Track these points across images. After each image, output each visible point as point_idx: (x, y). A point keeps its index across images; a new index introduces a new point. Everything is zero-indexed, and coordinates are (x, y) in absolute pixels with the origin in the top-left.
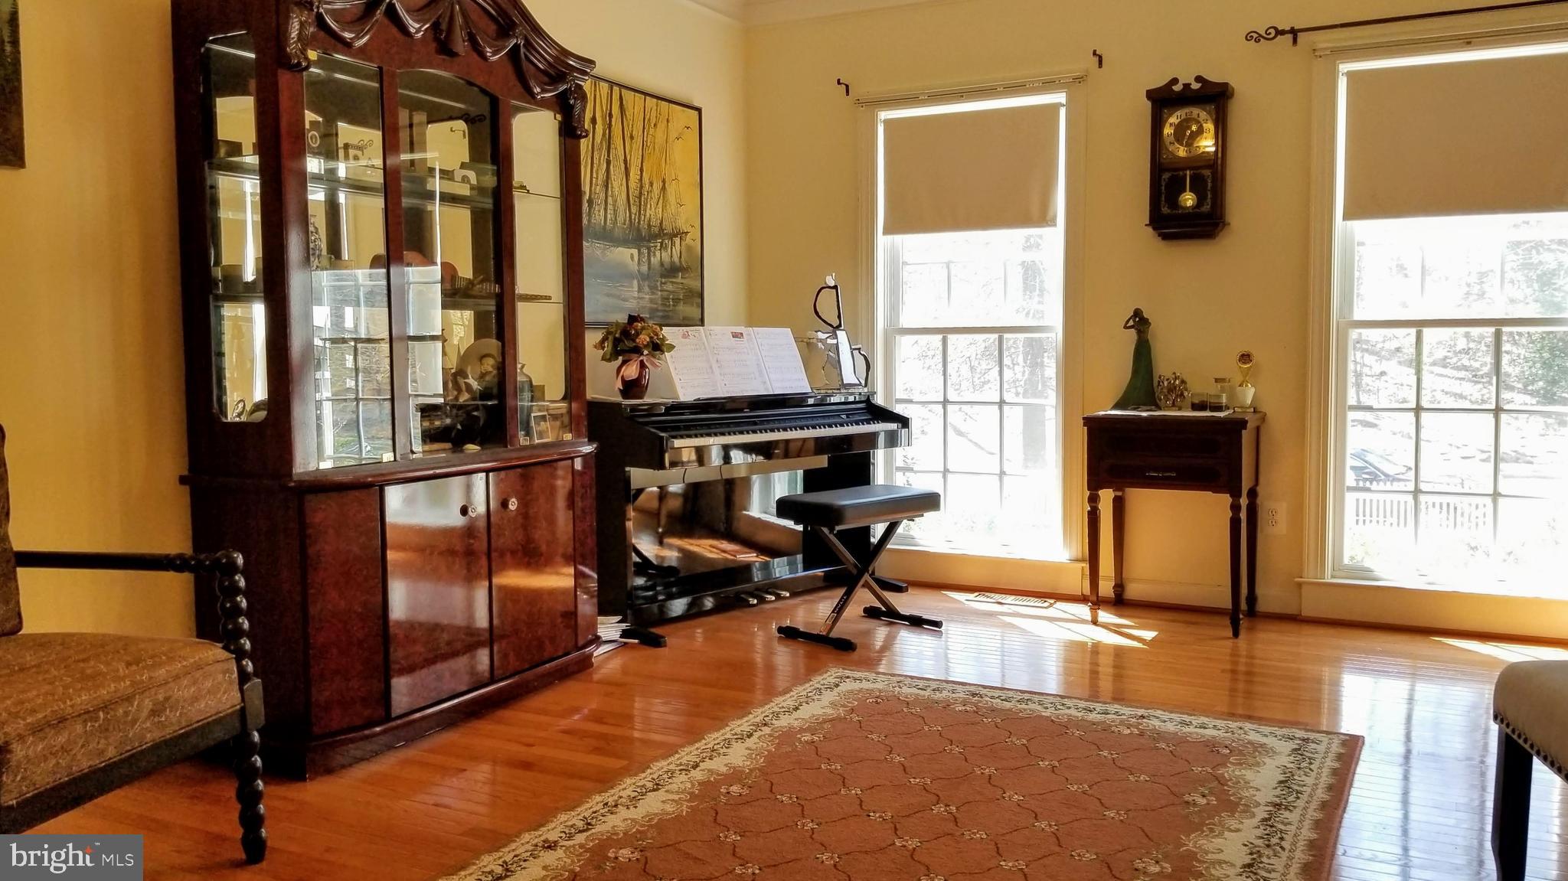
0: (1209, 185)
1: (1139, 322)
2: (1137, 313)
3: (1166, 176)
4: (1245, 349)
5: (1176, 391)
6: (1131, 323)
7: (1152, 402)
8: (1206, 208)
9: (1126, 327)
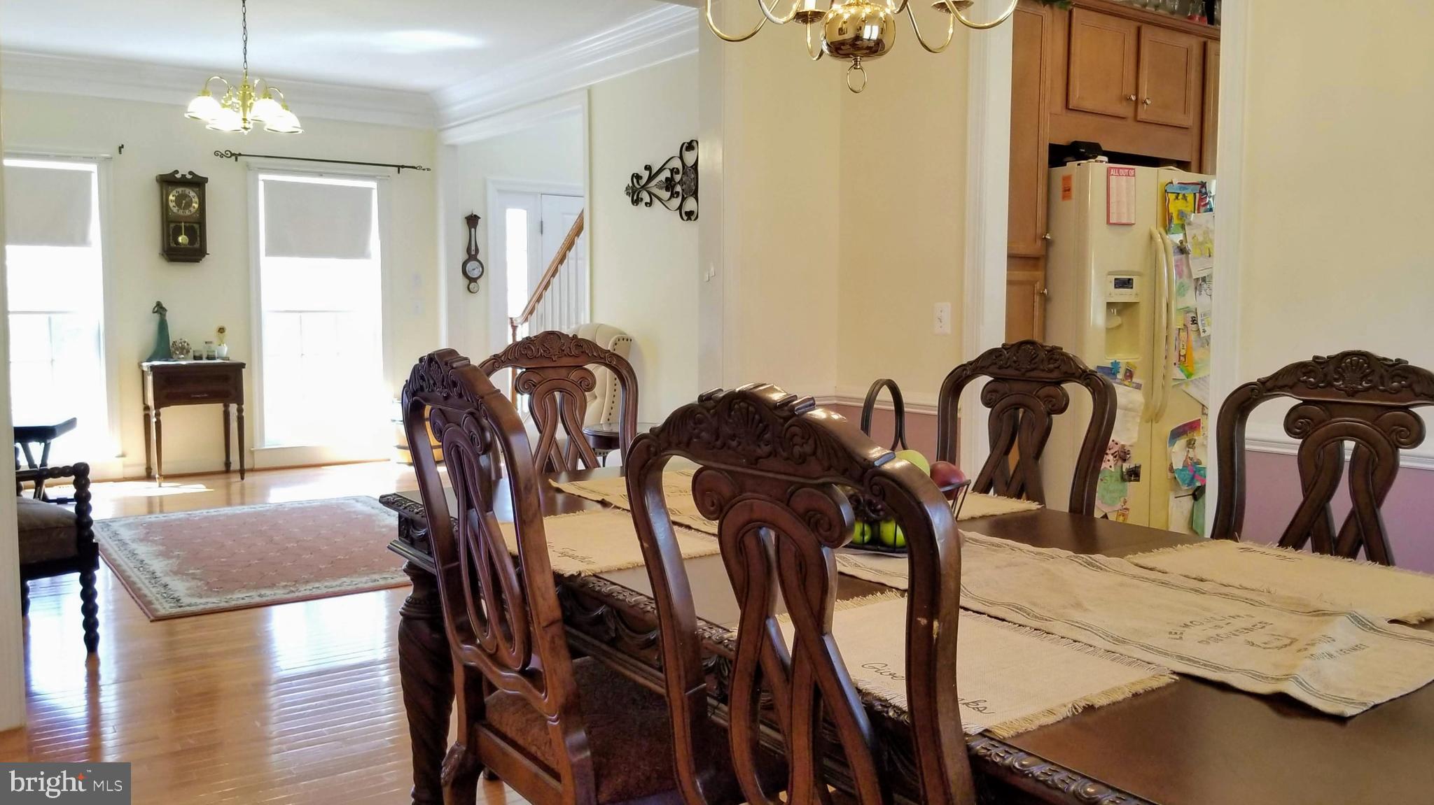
0: (198, 233)
1: (160, 309)
2: (159, 305)
3: (172, 225)
4: (221, 325)
5: (184, 350)
6: (156, 309)
7: (168, 356)
8: (197, 245)
9: (154, 312)
